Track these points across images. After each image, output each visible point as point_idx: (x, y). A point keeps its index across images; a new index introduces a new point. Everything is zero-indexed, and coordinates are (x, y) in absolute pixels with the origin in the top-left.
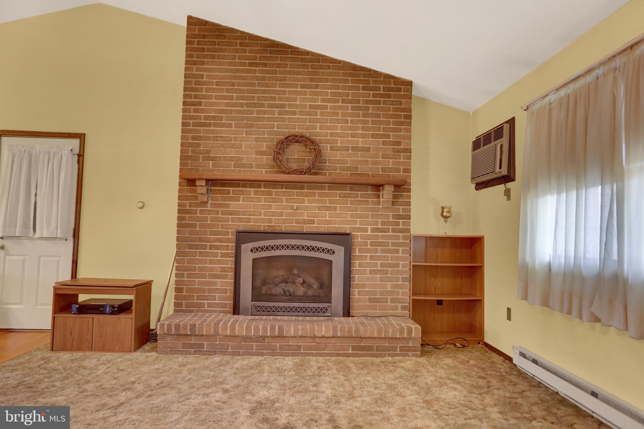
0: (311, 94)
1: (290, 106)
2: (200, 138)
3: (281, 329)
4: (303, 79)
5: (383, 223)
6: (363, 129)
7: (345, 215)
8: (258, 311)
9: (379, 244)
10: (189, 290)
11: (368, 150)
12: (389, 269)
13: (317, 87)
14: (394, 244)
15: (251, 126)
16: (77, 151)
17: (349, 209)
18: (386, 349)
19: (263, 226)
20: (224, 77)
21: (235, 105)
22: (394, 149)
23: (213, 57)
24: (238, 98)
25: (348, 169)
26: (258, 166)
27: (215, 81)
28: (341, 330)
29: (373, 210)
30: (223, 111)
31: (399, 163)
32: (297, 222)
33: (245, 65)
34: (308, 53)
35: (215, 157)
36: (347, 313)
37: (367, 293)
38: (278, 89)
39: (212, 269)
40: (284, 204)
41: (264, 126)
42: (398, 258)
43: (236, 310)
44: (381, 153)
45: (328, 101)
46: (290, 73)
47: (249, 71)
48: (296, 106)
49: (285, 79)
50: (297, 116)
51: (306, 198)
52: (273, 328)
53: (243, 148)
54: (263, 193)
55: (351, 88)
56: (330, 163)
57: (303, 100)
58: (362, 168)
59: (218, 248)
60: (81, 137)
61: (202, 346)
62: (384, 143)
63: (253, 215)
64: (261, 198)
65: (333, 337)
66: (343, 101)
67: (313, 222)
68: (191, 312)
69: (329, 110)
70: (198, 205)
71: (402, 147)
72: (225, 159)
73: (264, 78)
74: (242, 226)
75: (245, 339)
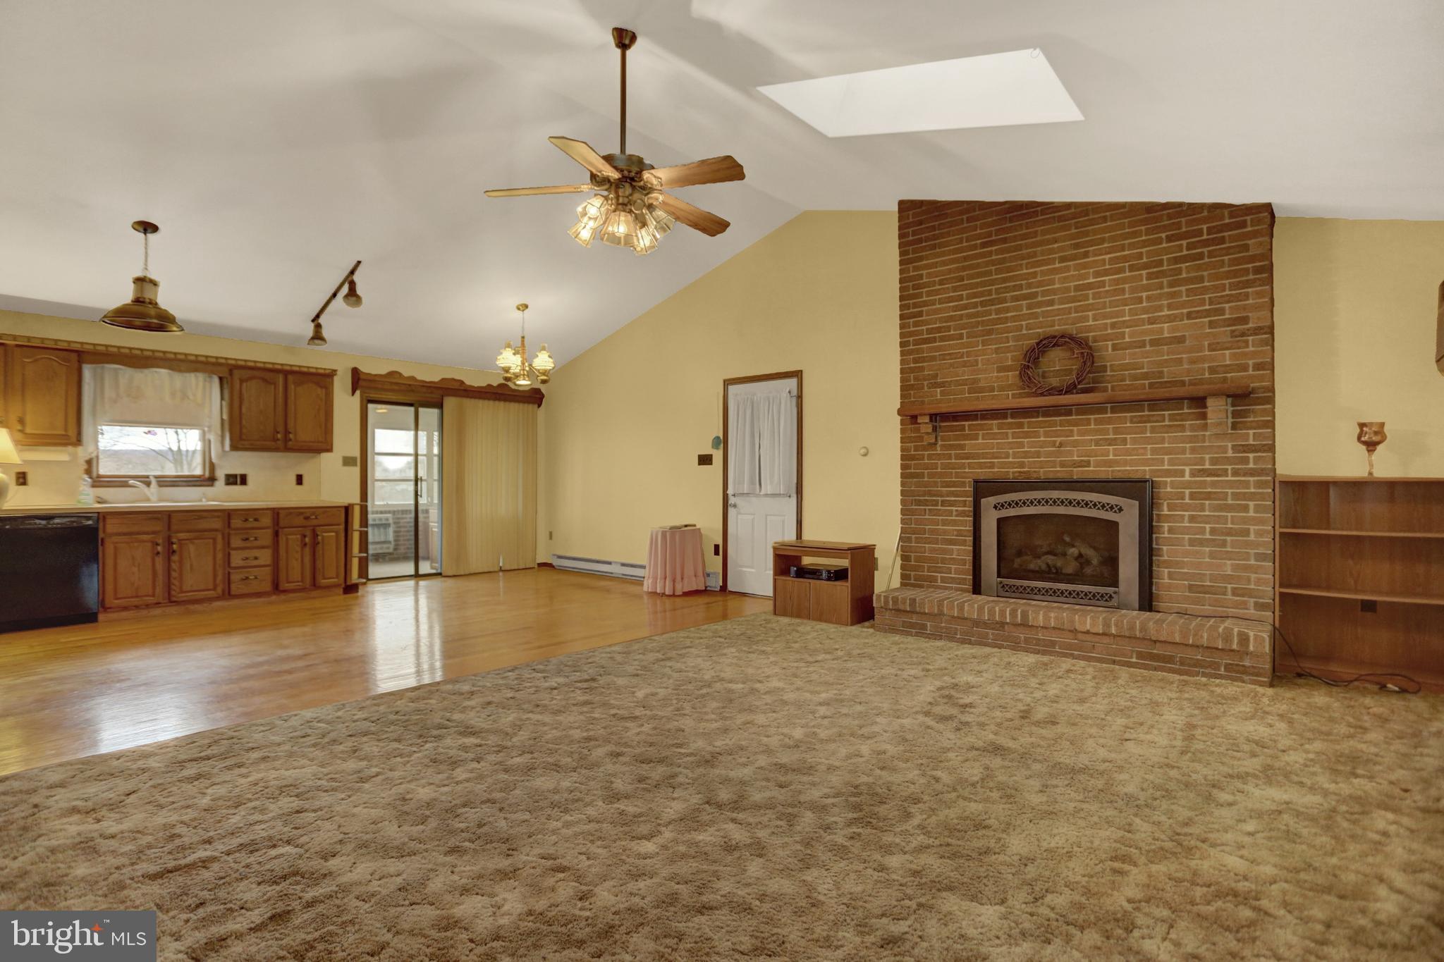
0: (1077, 267)
1: (1045, 293)
2: (923, 360)
4: (1062, 249)
5: (1214, 461)
6: (1170, 307)
7: (1142, 451)
8: (1005, 592)
9: (1209, 496)
10: (918, 559)
11: (1181, 340)
12: (1229, 538)
13: (1086, 255)
14: (1236, 496)
15: (990, 332)
16: (795, 392)
17: (1148, 441)
18: (1198, 664)
19: (1012, 473)
20: (950, 271)
21: (965, 307)
22: (1233, 331)
23: (934, 247)
24: (969, 297)
25: (1145, 376)
26: (1002, 389)
27: (937, 279)
28: (1116, 625)
29: (1192, 439)
30: (951, 318)
31: (1245, 355)
32: (1063, 464)
33: (975, 247)
34: (1069, 205)
35: (943, 383)
36: (1147, 602)
37: (1185, 576)
38: (1025, 271)
39: (945, 532)
40: (1042, 439)
41: (1008, 330)
42: (1245, 521)
43: (977, 589)
44: (1206, 343)
45: (1106, 273)
46: (1041, 243)
47: (982, 255)
48: (1054, 292)
49: (1035, 255)
50: (1056, 307)
51: (1075, 428)
53: (980, 365)
54: (1010, 426)
55: (1145, 244)
56: (1112, 370)
57: (1065, 279)
58: (1169, 373)
59: (952, 504)
60: (798, 374)
61: (924, 627)
62: (1212, 324)
63: (996, 458)
64: (1007, 433)
66: (1132, 268)
67: (1088, 464)
68: (921, 586)
69: (1107, 288)
70: (924, 448)
71: (1251, 325)
72: (958, 383)
73: (1004, 261)
74: (983, 473)
75: (977, 623)
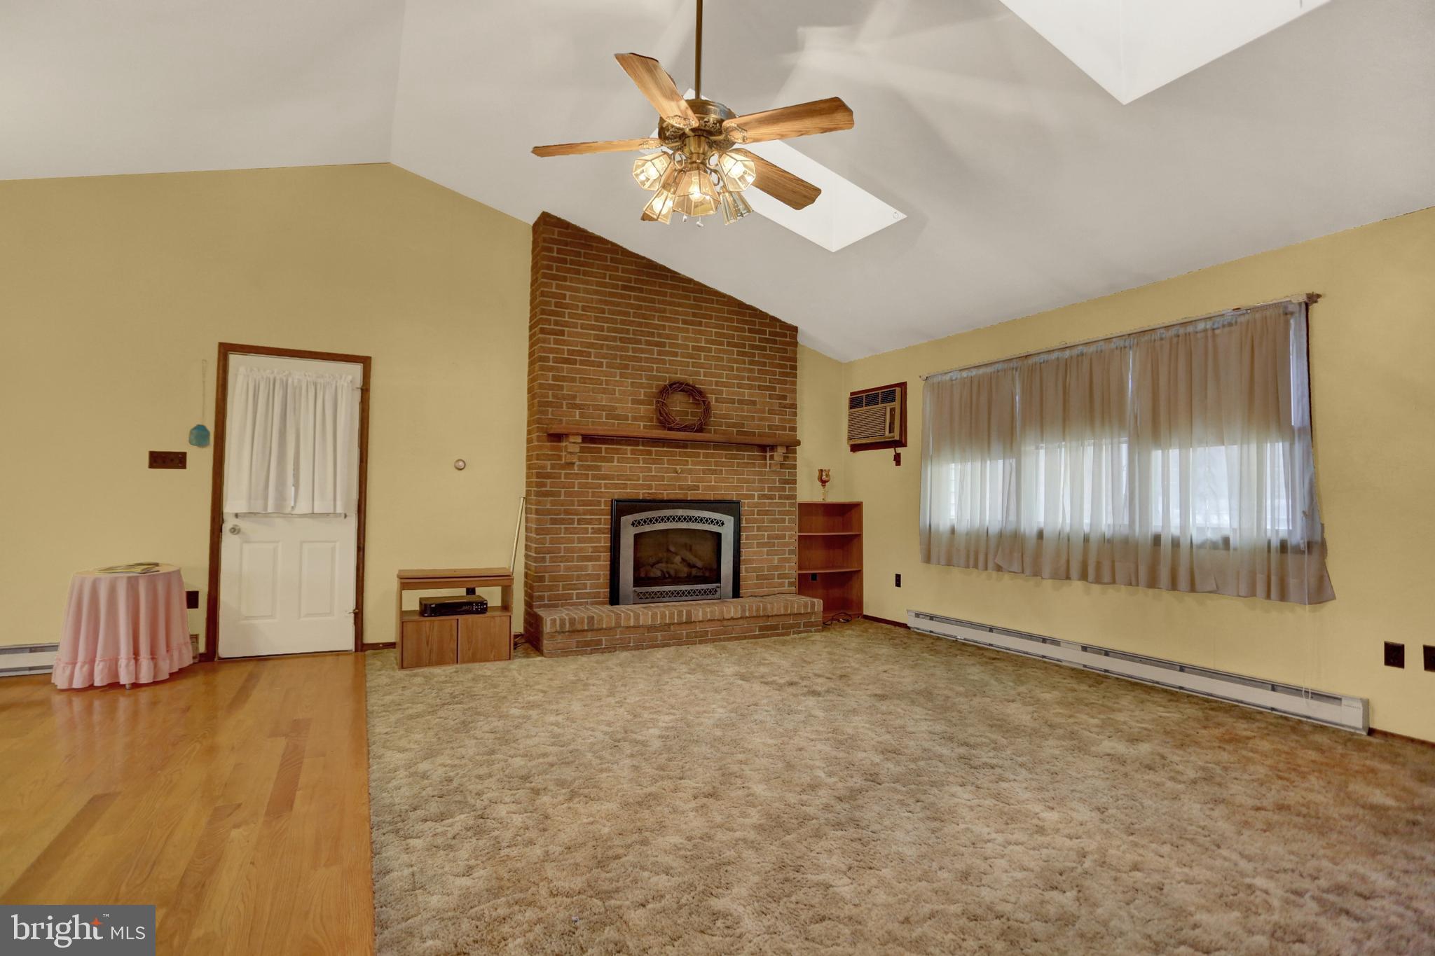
0: (695, 332)
1: (672, 345)
2: (564, 379)
3: (689, 614)
4: (686, 314)
5: (770, 489)
6: (749, 378)
7: (731, 480)
8: (641, 598)
9: (767, 513)
10: (553, 579)
11: (754, 403)
12: (776, 541)
13: (700, 324)
14: (780, 513)
15: (626, 367)
16: (359, 383)
17: (736, 472)
18: (792, 626)
19: (641, 494)
20: (592, 301)
21: (606, 338)
22: (780, 403)
23: (578, 272)
24: (610, 330)
25: (734, 425)
26: (635, 419)
27: (580, 304)
28: (749, 610)
29: (760, 473)
30: (591, 345)
31: (785, 419)
32: (681, 488)
33: (616, 287)
34: (690, 281)
35: (582, 405)
36: (736, 593)
37: (755, 570)
38: (656, 322)
39: (581, 549)
40: (666, 466)
41: (642, 369)
42: (785, 529)
43: (614, 599)
44: (767, 408)
45: (712, 342)
46: (670, 304)
47: (622, 296)
48: (677, 346)
49: (664, 311)
50: (679, 359)
51: (689, 459)
52: (680, 613)
53: (617, 395)
54: (642, 453)
55: (736, 329)
56: (715, 418)
57: (685, 339)
58: (750, 426)
59: (589, 522)
60: (365, 362)
61: (599, 642)
62: (771, 397)
63: (630, 480)
64: (638, 459)
65: (741, 618)
66: (729, 344)
67: (697, 488)
68: (555, 606)
69: (713, 354)
70: (562, 467)
71: (788, 402)
72: (597, 408)
73: (640, 307)
74: (618, 494)
75: (651, 628)
